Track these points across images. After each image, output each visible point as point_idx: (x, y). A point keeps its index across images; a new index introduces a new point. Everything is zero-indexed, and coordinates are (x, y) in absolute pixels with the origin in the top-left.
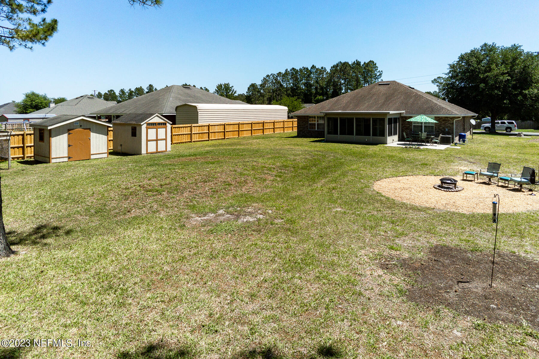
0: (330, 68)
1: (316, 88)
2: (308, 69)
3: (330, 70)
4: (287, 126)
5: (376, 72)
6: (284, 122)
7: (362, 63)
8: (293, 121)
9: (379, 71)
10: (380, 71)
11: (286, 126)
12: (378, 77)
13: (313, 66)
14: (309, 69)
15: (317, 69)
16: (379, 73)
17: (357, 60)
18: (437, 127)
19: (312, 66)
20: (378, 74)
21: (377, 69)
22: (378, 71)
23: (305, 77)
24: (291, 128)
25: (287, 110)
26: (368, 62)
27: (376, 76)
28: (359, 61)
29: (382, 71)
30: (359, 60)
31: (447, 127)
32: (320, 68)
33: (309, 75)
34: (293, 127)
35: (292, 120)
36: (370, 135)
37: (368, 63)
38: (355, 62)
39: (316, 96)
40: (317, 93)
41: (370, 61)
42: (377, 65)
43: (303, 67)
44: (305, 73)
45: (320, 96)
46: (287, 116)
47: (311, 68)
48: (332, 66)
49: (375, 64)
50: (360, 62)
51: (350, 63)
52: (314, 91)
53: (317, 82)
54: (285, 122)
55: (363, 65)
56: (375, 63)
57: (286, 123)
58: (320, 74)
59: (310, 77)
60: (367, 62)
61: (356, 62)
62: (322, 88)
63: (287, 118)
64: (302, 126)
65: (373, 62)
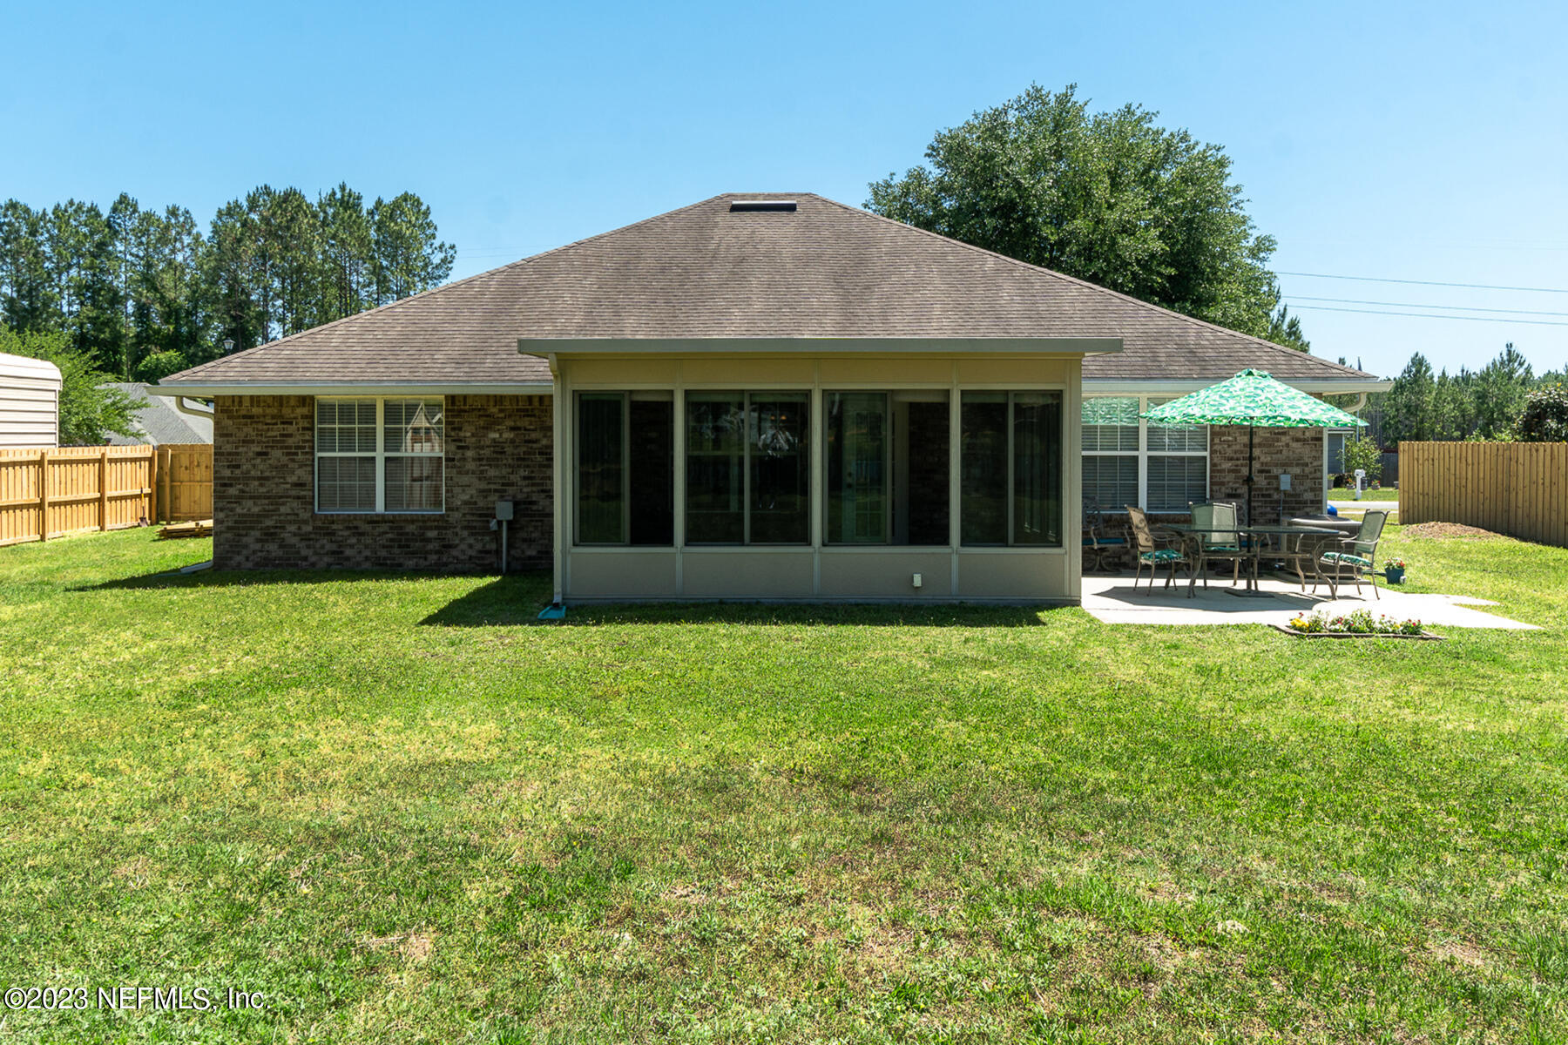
0: (214, 217)
1: (142, 312)
2: (98, 215)
3: (215, 226)
4: (64, 498)
5: (427, 250)
6: (40, 463)
7: (367, 204)
8: (100, 461)
9: (442, 246)
10: (447, 246)
11: (57, 498)
12: (437, 273)
13: (123, 199)
14: (105, 212)
15: (148, 217)
16: (442, 255)
17: (343, 188)
18: (1227, 465)
19: (117, 198)
20: (436, 259)
21: (433, 236)
22: (437, 243)
23: (83, 256)
24: (93, 508)
25: (58, 387)
26: (397, 199)
27: (426, 265)
28: (356, 190)
29: (452, 247)
30: (354, 187)
31: (1285, 465)
32: (162, 214)
33: (101, 246)
34: (100, 500)
35: (94, 452)
36: (944, 540)
37: (396, 205)
38: (334, 193)
39: (148, 352)
40: (146, 339)
41: (405, 197)
42: (431, 217)
43: (71, 203)
44: (85, 230)
45: (165, 348)
46: (54, 428)
47: (114, 210)
48: (224, 207)
49: (427, 213)
50: (359, 198)
51: (312, 199)
52: (131, 328)
53: (149, 280)
54: (49, 469)
55: (371, 213)
56: (423, 208)
57: (53, 473)
58: (163, 240)
59: (109, 255)
60: (388, 200)
61: (339, 196)
62: (172, 313)
63: (53, 439)
64: (262, 479)
65: (418, 200)
